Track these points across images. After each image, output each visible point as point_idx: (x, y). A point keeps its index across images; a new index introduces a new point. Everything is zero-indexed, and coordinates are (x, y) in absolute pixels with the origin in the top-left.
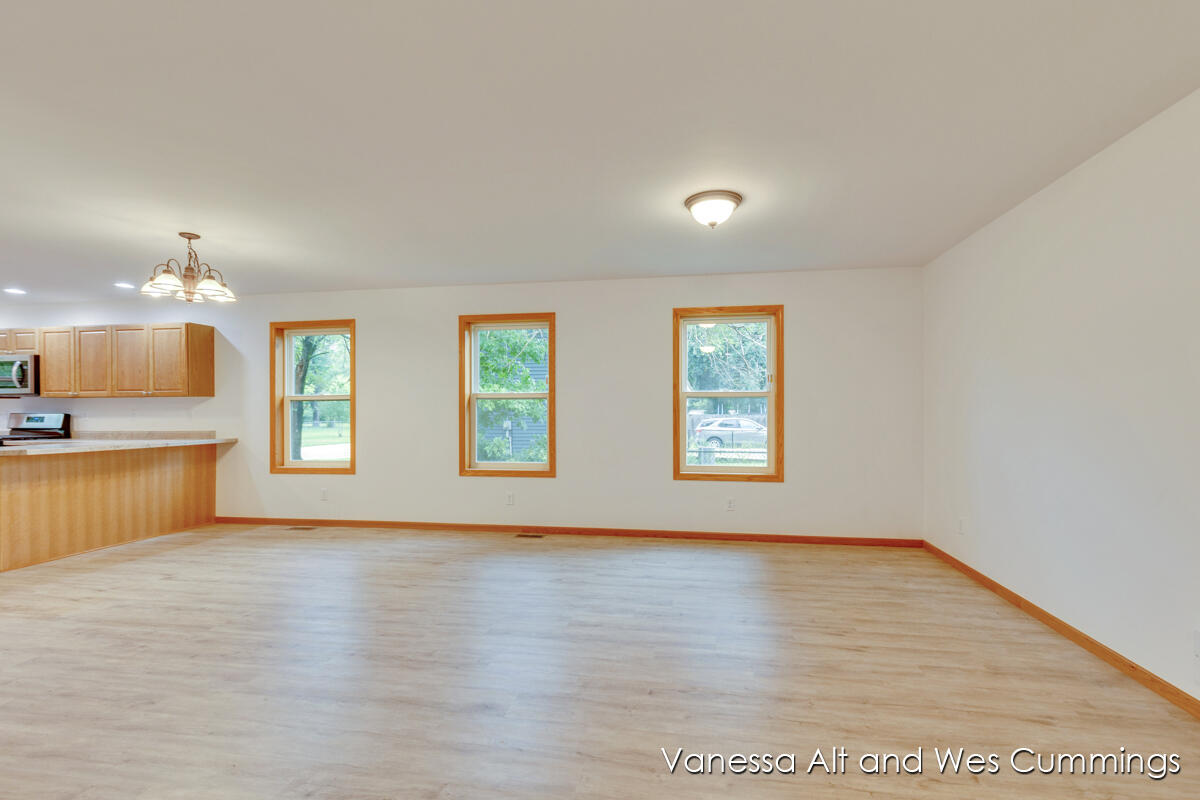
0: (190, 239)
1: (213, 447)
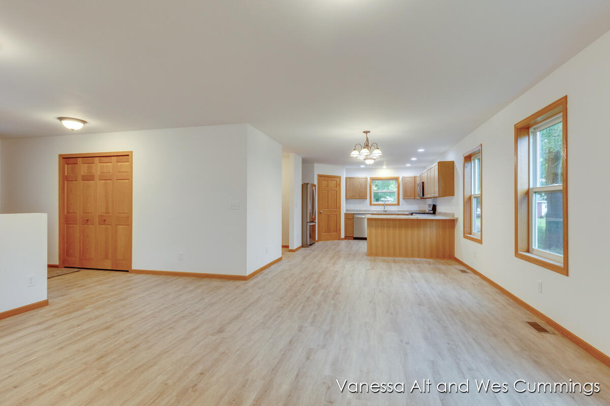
0: (367, 133)
1: (453, 221)
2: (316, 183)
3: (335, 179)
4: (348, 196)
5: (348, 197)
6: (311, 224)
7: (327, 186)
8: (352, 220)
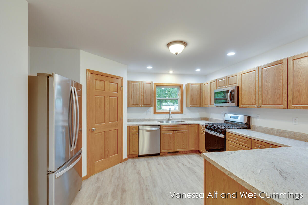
3: (115, 80)
4: (131, 103)
5: (131, 105)
7: (103, 89)
8: (137, 133)
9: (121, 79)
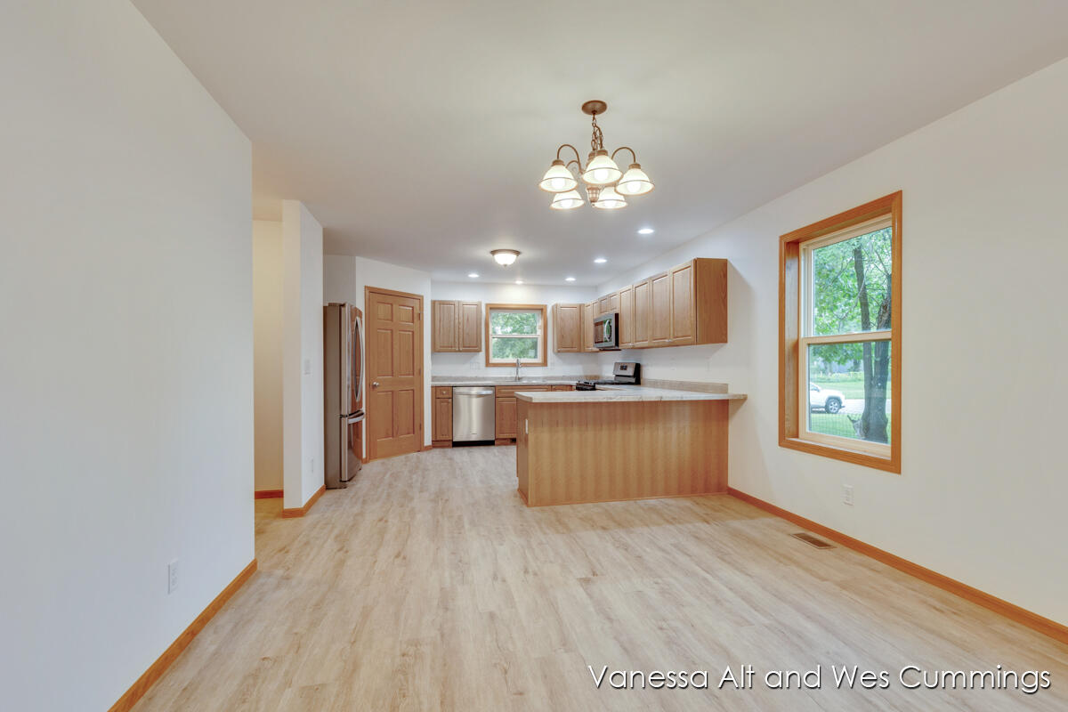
0: (594, 114)
1: (725, 403)
2: (360, 304)
3: (410, 302)
4: (438, 344)
5: (438, 348)
6: (352, 421)
7: (390, 318)
8: (450, 400)
9: (420, 299)
